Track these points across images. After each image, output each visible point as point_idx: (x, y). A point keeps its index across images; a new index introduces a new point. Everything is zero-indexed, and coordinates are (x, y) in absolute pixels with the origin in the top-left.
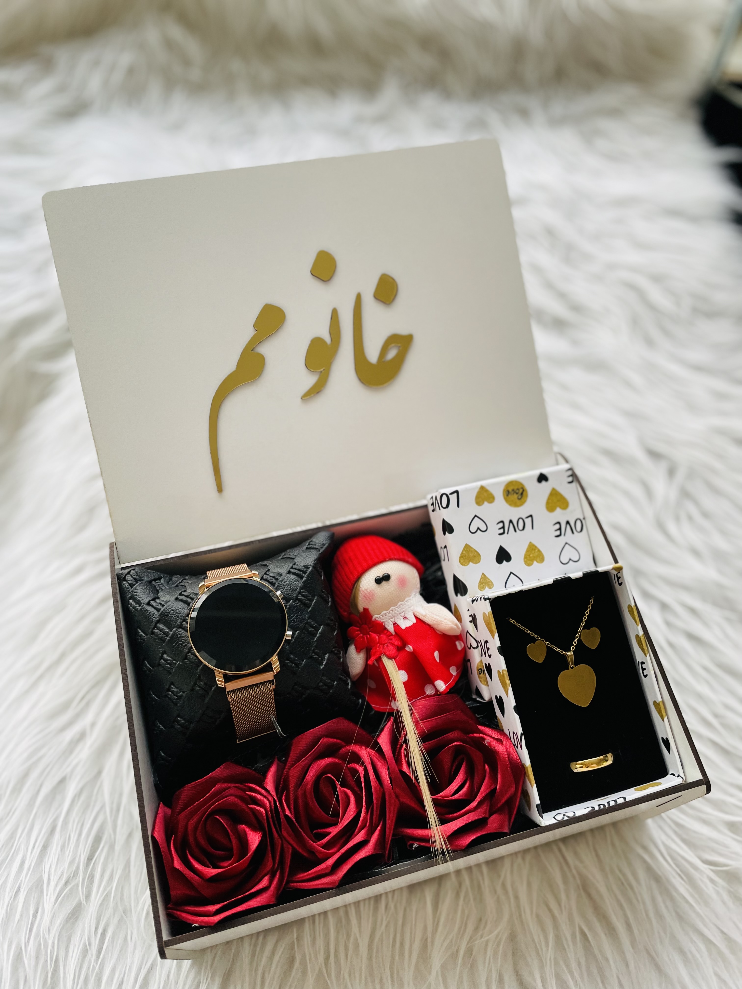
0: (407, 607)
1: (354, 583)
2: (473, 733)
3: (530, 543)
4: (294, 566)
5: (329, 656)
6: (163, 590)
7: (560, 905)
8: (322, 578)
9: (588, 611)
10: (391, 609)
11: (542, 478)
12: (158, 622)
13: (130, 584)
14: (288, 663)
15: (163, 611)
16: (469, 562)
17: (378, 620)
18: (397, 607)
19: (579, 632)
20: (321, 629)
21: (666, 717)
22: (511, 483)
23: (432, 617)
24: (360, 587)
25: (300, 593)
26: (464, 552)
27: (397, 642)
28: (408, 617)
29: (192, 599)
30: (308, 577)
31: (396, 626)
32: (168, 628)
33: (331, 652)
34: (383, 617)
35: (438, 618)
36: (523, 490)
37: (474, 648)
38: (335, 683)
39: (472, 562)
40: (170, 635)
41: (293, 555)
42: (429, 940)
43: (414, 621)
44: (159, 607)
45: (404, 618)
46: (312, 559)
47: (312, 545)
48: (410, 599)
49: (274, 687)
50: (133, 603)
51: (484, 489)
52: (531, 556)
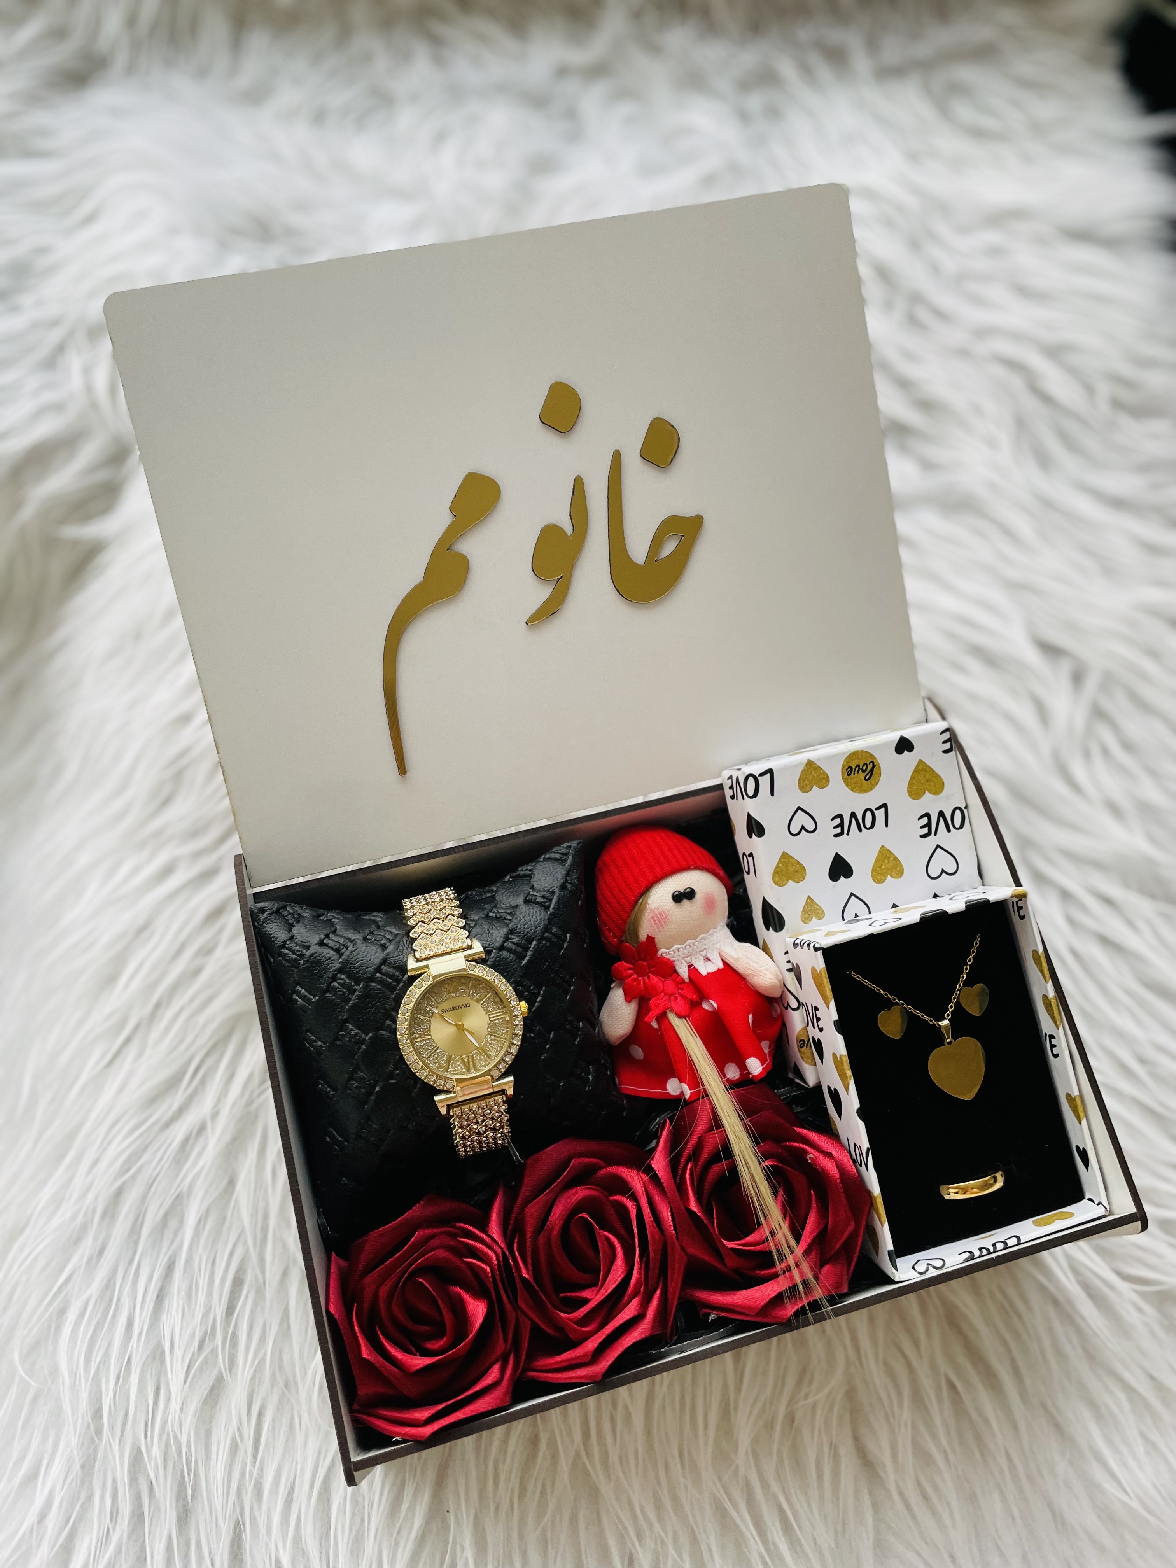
0: (711, 943)
2: (792, 1142)
3: (883, 846)
9: (971, 957)
11: (904, 746)
16: (787, 880)
17: (667, 957)
19: (958, 991)
21: (1085, 1119)
22: (854, 754)
23: (746, 963)
24: (647, 903)
26: (780, 865)
27: (691, 994)
28: (710, 958)
30: (555, 906)
31: (692, 968)
34: (674, 953)
36: (874, 766)
37: (794, 1010)
39: (791, 880)
43: (720, 966)
45: (705, 959)
46: (558, 877)
47: (552, 853)
48: (714, 933)
51: (813, 766)
52: (883, 867)
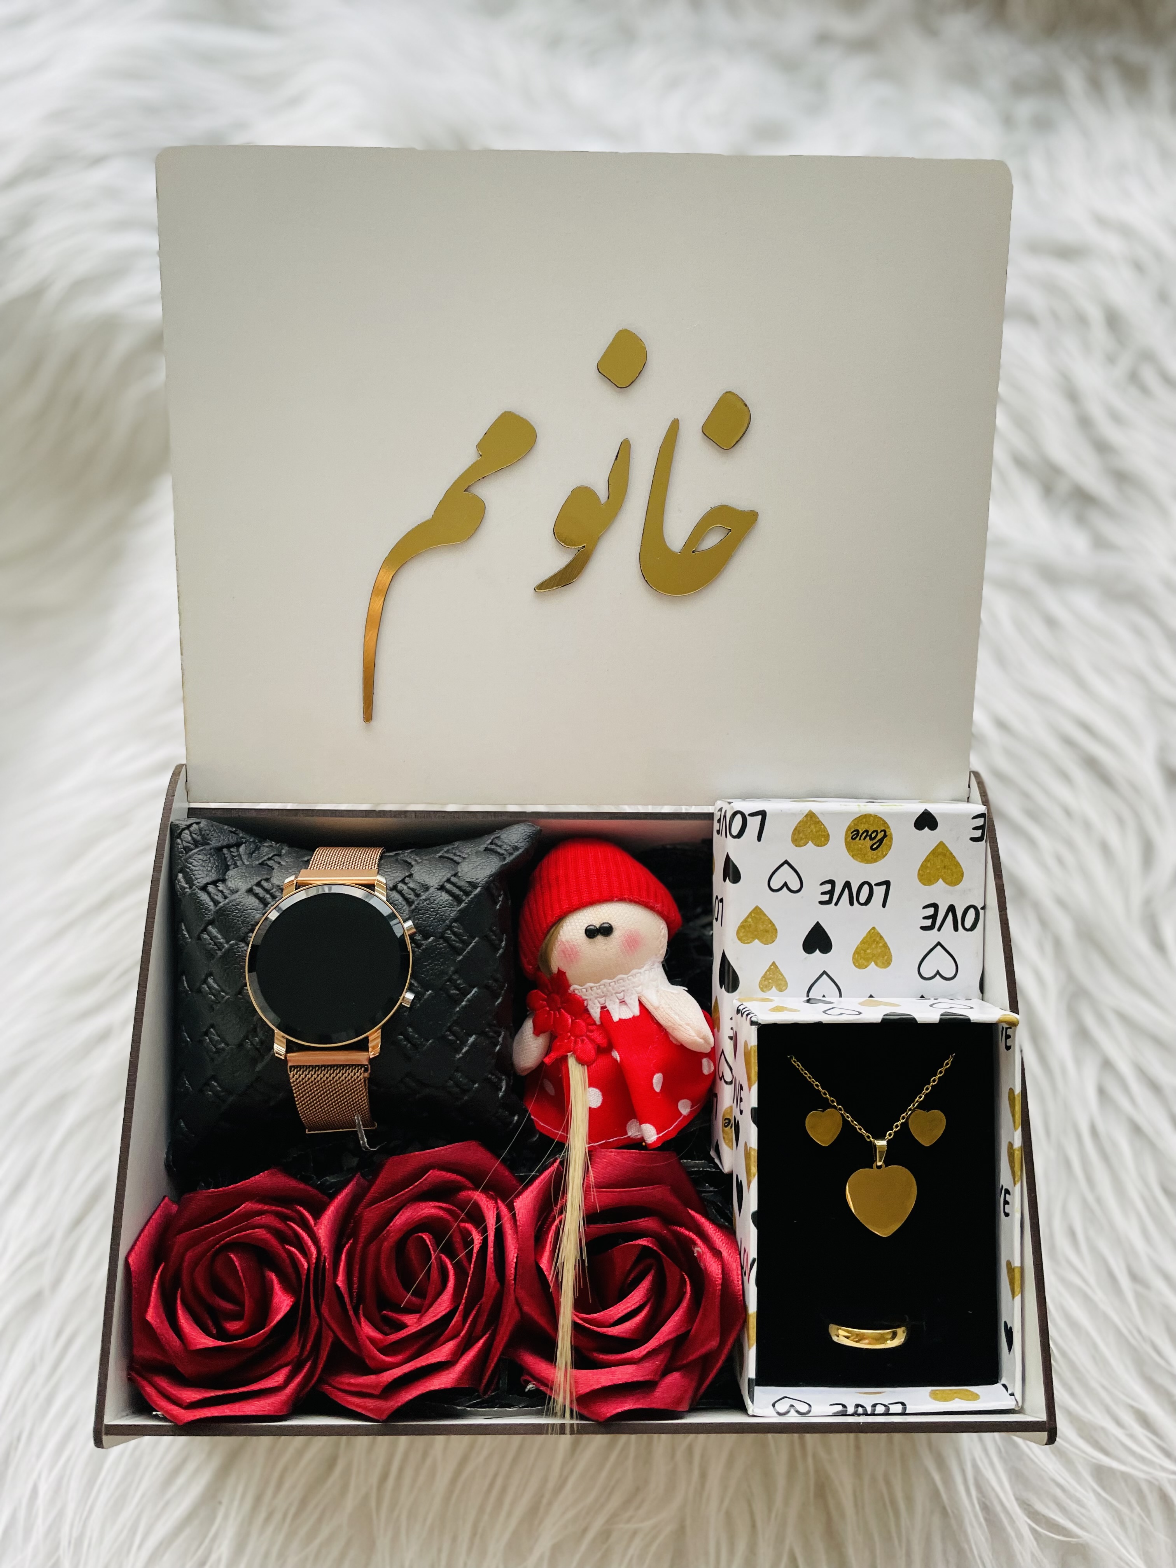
0: (631, 985)
1: (550, 925)
2: (680, 1226)
3: (874, 928)
4: (453, 879)
5: (476, 1040)
6: (237, 867)
7: (770, 1510)
8: (498, 907)
9: (937, 1078)
10: (602, 982)
11: (926, 821)
12: (211, 922)
13: (185, 848)
14: (402, 1040)
15: (222, 907)
16: (754, 939)
17: (579, 994)
18: (614, 982)
19: (910, 1110)
20: (472, 994)
21: (1020, 1295)
22: (865, 817)
23: (667, 1013)
24: (559, 933)
25: (450, 927)
26: (750, 920)
27: (599, 1038)
28: (627, 1002)
29: (274, 897)
30: (470, 902)
31: (605, 1013)
32: (224, 937)
33: (481, 1033)
34: (587, 991)
35: (677, 1017)
36: (885, 836)
37: (726, 1083)
38: (476, 1085)
39: (758, 939)
40: (223, 950)
41: (460, 856)
42: (545, 1501)
43: (636, 1012)
44: (219, 898)
45: (620, 1002)
46: (487, 872)
47: (497, 845)
48: (640, 973)
49: (366, 1075)
50: (182, 880)
51: (814, 819)
52: (868, 951)
